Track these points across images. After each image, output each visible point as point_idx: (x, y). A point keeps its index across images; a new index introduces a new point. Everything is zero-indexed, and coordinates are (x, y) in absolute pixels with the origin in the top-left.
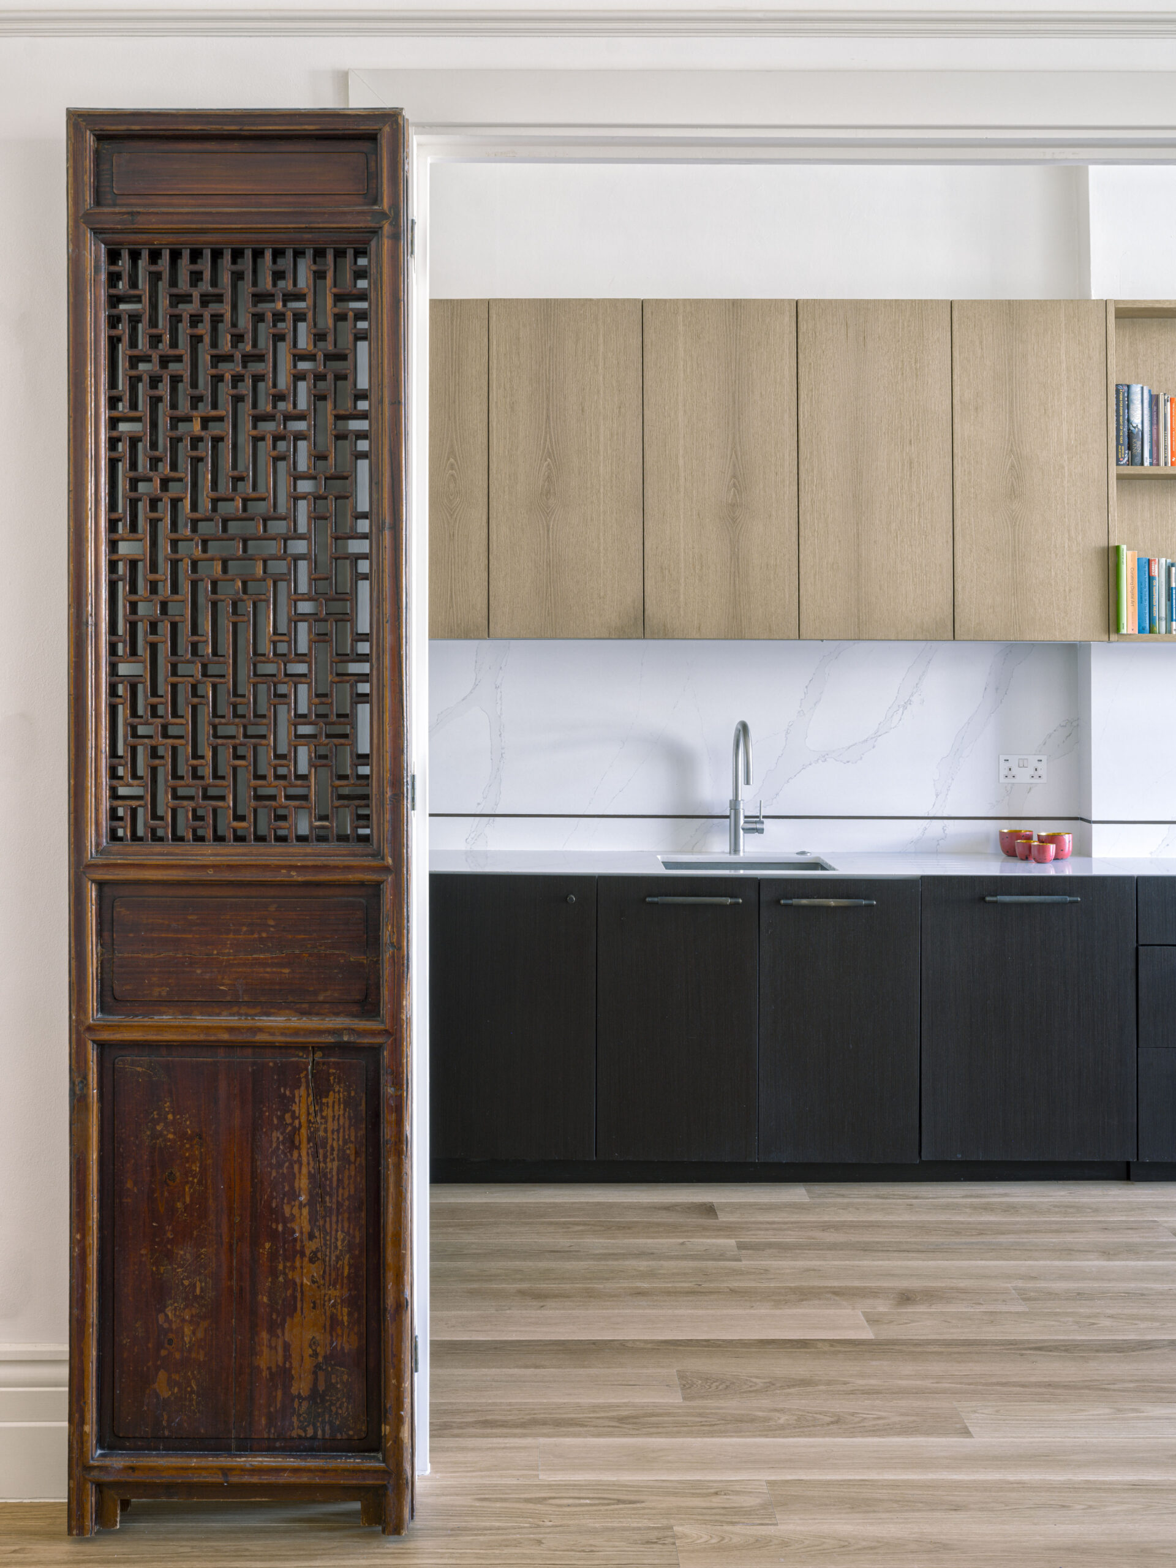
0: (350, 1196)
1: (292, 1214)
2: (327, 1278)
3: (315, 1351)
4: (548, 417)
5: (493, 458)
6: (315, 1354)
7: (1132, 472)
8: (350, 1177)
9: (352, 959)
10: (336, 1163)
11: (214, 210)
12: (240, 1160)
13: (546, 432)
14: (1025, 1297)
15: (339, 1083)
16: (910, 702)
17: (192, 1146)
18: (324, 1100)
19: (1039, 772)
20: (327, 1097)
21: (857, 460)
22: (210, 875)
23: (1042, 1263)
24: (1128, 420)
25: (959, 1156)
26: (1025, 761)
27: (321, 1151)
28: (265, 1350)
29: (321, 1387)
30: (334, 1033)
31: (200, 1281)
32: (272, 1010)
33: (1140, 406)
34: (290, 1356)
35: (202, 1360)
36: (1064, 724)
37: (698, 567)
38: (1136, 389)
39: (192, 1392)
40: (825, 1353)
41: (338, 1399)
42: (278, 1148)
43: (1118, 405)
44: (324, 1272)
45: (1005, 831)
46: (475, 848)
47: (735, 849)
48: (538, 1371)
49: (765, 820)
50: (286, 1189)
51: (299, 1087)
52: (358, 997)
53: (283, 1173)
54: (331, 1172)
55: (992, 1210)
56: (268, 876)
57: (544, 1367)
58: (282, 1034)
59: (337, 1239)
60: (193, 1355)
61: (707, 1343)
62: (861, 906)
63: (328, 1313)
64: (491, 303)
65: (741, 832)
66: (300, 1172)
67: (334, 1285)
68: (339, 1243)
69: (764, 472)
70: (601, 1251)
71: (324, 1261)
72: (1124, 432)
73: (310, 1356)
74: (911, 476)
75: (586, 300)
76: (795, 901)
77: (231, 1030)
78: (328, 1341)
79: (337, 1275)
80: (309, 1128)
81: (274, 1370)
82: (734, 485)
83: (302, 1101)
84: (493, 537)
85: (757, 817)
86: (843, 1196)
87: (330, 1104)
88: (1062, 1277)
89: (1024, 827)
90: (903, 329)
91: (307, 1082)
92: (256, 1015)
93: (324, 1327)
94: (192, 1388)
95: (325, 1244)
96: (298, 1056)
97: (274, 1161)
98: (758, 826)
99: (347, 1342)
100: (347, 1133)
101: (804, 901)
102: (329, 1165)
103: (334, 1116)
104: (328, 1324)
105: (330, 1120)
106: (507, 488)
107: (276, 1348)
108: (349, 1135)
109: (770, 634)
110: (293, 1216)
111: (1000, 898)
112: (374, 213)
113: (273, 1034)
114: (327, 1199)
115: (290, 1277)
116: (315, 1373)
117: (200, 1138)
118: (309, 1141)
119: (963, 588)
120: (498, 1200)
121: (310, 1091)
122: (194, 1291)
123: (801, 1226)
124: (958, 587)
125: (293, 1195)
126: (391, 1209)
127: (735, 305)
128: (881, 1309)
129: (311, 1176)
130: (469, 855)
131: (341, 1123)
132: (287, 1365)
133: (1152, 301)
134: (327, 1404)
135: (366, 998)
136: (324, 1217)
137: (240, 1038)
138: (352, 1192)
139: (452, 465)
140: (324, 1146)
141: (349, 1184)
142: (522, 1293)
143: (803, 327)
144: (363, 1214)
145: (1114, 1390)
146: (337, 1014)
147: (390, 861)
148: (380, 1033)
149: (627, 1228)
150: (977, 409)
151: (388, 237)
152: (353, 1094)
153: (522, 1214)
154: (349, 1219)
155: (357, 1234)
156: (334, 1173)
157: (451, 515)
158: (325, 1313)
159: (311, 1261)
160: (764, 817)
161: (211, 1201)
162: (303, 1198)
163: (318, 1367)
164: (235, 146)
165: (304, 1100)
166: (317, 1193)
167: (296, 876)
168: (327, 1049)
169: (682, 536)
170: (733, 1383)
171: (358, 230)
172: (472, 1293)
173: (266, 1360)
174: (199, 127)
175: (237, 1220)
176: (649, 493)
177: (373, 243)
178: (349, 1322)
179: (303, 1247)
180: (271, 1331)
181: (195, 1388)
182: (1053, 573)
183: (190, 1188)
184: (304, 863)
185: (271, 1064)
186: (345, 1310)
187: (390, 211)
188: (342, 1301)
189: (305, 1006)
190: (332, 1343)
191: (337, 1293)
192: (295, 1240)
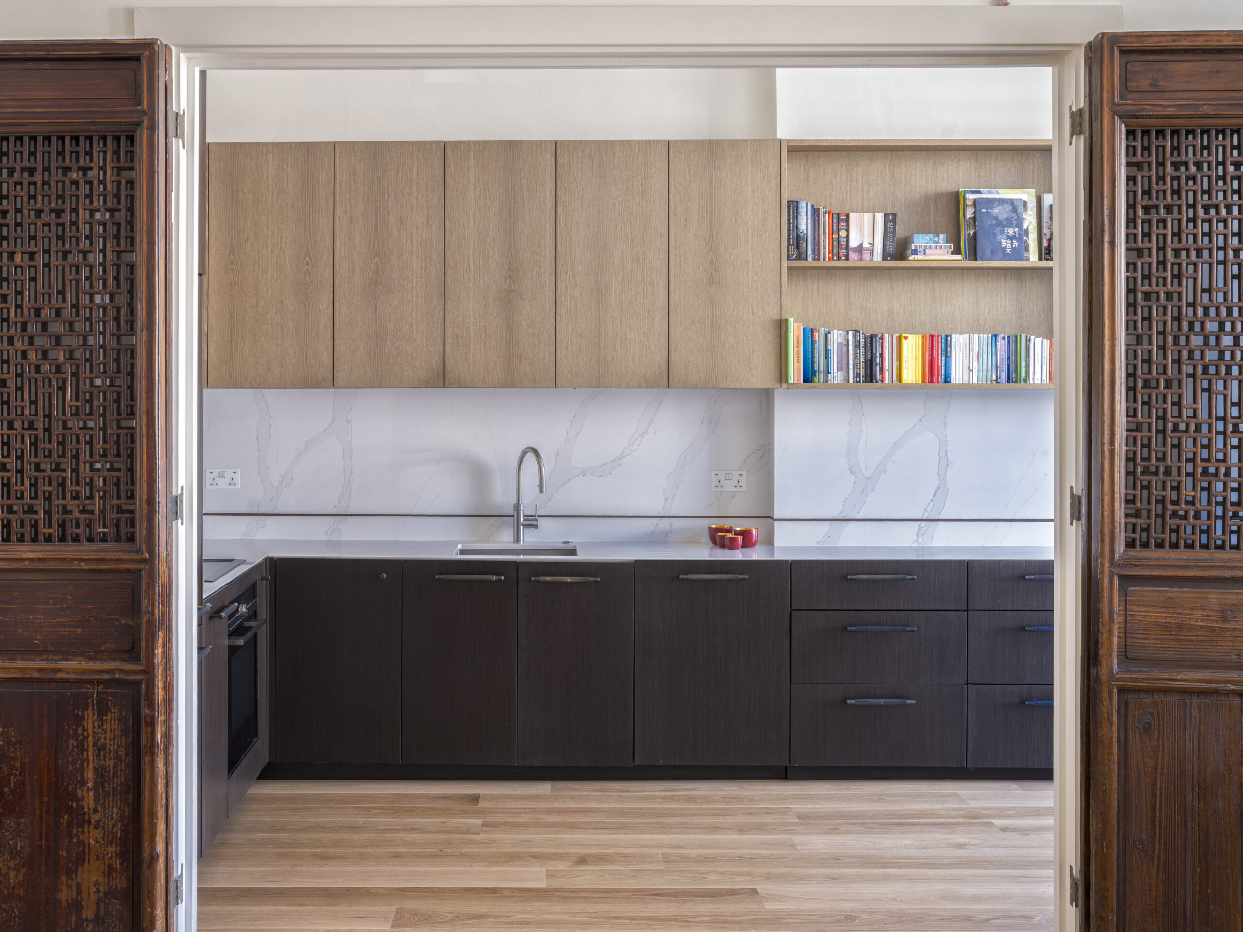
0: (121, 783)
1: (82, 795)
2: (106, 839)
3: (98, 889)
4: (376, 228)
5: (337, 258)
6: (98, 891)
7: (798, 265)
8: (121, 770)
9: (123, 622)
10: (112, 761)
11: (29, 110)
12: (47, 759)
13: (375, 239)
14: (667, 859)
15: (114, 706)
16: (646, 432)
17: (15, 749)
18: (105, 718)
19: (741, 484)
20: (106, 716)
21: (599, 257)
22: (26, 565)
23: (692, 836)
24: (797, 227)
25: (662, 762)
26: (730, 476)
27: (102, 753)
28: (64, 888)
29: (102, 914)
30: (109, 672)
31: (21, 842)
32: (70, 657)
33: (805, 217)
34: (81, 892)
35: (22, 894)
36: (759, 448)
37: (483, 336)
38: (803, 205)
39: (15, 916)
40: (506, 897)
41: (113, 922)
42: (73, 750)
43: (789, 216)
44: (104, 835)
45: (714, 526)
46: (333, 538)
47: (517, 540)
48: (300, 908)
49: (539, 519)
50: (79, 778)
51: (87, 709)
52: (127, 648)
53: (76, 768)
54: (109, 767)
55: (677, 800)
56: (65, 566)
57: (305, 905)
58: (75, 673)
59: (112, 813)
60: (16, 891)
61: (427, 890)
62: (589, 582)
63: (107, 863)
64: (336, 145)
65: (522, 527)
66: (88, 767)
67: (111, 844)
68: (114, 815)
69: (531, 267)
70: (384, 827)
71: (104, 827)
72: (793, 236)
73: (94, 892)
74: (638, 269)
75: (404, 142)
76: (542, 578)
77: (40, 670)
78: (107, 883)
79: (113, 838)
80: (94, 737)
81: (70, 902)
82: (510, 276)
83: (90, 719)
84: (337, 314)
85: (534, 516)
86: (575, 790)
87: (109, 721)
88: (701, 846)
89: (726, 524)
90: (633, 161)
91: (93, 705)
92: (59, 660)
93: (104, 873)
94: (15, 913)
95: (105, 816)
96: (87, 688)
97: (70, 759)
98: (534, 523)
99: (120, 882)
100: (120, 740)
101: (548, 578)
102: (108, 762)
103: (111, 729)
104: (107, 870)
105: (109, 731)
106: (346, 280)
107: (71, 887)
108: (121, 742)
109: (535, 384)
110: (83, 797)
111: (690, 576)
112: (137, 111)
113: (68, 673)
114: (106, 785)
115: (81, 838)
116: (98, 904)
117: (21, 744)
118: (94, 746)
119: (675, 350)
120: (329, 792)
121: (95, 712)
122: (17, 848)
123: (534, 811)
124: (672, 349)
125: (83, 783)
126: (147, 792)
127: (511, 146)
128: (561, 868)
129: (95, 770)
130: (329, 544)
131: (116, 733)
132: (79, 899)
133: (814, 140)
134: (106, 925)
135: (133, 648)
136: (104, 798)
137: (45, 676)
138: (123, 780)
139: (308, 263)
140: (104, 749)
141: (121, 775)
142: (315, 856)
143: (560, 161)
144: (130, 796)
145: (693, 922)
146: (113, 660)
147: (147, 556)
148: (140, 672)
149: (410, 811)
150: (686, 219)
151: (147, 128)
152: (124, 713)
153: (342, 801)
154: (120, 799)
155: (126, 809)
156: (111, 768)
157: (307, 299)
158: (105, 863)
159: (96, 827)
160: (538, 516)
161: (28, 787)
162: (90, 785)
163: (99, 900)
164: (46, 64)
165: (91, 718)
166: (100, 782)
167: (84, 566)
168: (107, 683)
169: (472, 314)
170: (431, 917)
171: (127, 124)
172: (280, 856)
173: (65, 895)
174: (19, 53)
175: (46, 799)
176: (448, 282)
177: (138, 132)
178: (121, 870)
179: (90, 818)
180: (69, 876)
181: (17, 914)
182: (741, 339)
183: (14, 778)
184: (89, 557)
185: (69, 694)
186: (118, 861)
187: (148, 110)
188: (116, 855)
189: (92, 654)
190: (109, 883)
191: (113, 849)
192: (85, 813)
